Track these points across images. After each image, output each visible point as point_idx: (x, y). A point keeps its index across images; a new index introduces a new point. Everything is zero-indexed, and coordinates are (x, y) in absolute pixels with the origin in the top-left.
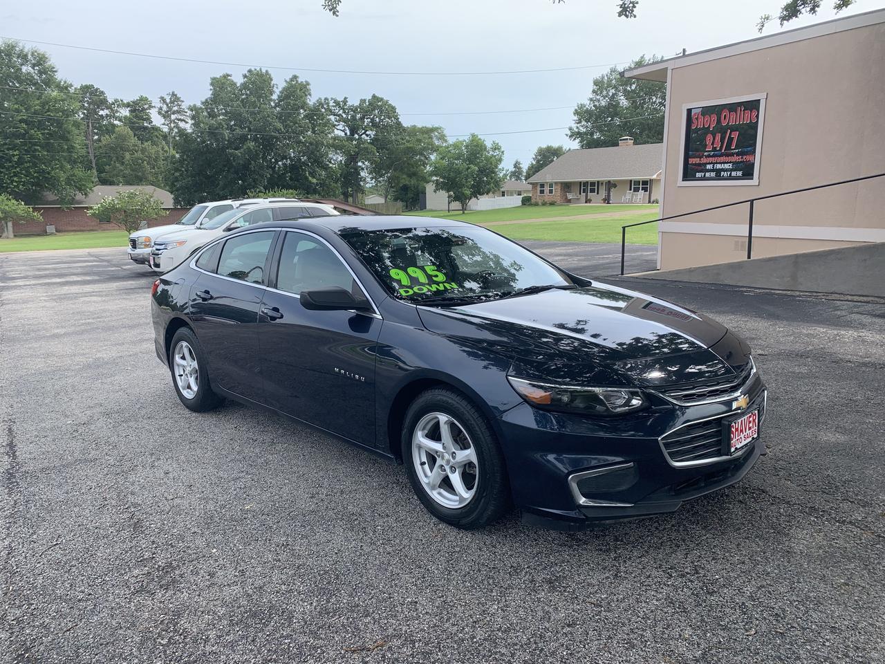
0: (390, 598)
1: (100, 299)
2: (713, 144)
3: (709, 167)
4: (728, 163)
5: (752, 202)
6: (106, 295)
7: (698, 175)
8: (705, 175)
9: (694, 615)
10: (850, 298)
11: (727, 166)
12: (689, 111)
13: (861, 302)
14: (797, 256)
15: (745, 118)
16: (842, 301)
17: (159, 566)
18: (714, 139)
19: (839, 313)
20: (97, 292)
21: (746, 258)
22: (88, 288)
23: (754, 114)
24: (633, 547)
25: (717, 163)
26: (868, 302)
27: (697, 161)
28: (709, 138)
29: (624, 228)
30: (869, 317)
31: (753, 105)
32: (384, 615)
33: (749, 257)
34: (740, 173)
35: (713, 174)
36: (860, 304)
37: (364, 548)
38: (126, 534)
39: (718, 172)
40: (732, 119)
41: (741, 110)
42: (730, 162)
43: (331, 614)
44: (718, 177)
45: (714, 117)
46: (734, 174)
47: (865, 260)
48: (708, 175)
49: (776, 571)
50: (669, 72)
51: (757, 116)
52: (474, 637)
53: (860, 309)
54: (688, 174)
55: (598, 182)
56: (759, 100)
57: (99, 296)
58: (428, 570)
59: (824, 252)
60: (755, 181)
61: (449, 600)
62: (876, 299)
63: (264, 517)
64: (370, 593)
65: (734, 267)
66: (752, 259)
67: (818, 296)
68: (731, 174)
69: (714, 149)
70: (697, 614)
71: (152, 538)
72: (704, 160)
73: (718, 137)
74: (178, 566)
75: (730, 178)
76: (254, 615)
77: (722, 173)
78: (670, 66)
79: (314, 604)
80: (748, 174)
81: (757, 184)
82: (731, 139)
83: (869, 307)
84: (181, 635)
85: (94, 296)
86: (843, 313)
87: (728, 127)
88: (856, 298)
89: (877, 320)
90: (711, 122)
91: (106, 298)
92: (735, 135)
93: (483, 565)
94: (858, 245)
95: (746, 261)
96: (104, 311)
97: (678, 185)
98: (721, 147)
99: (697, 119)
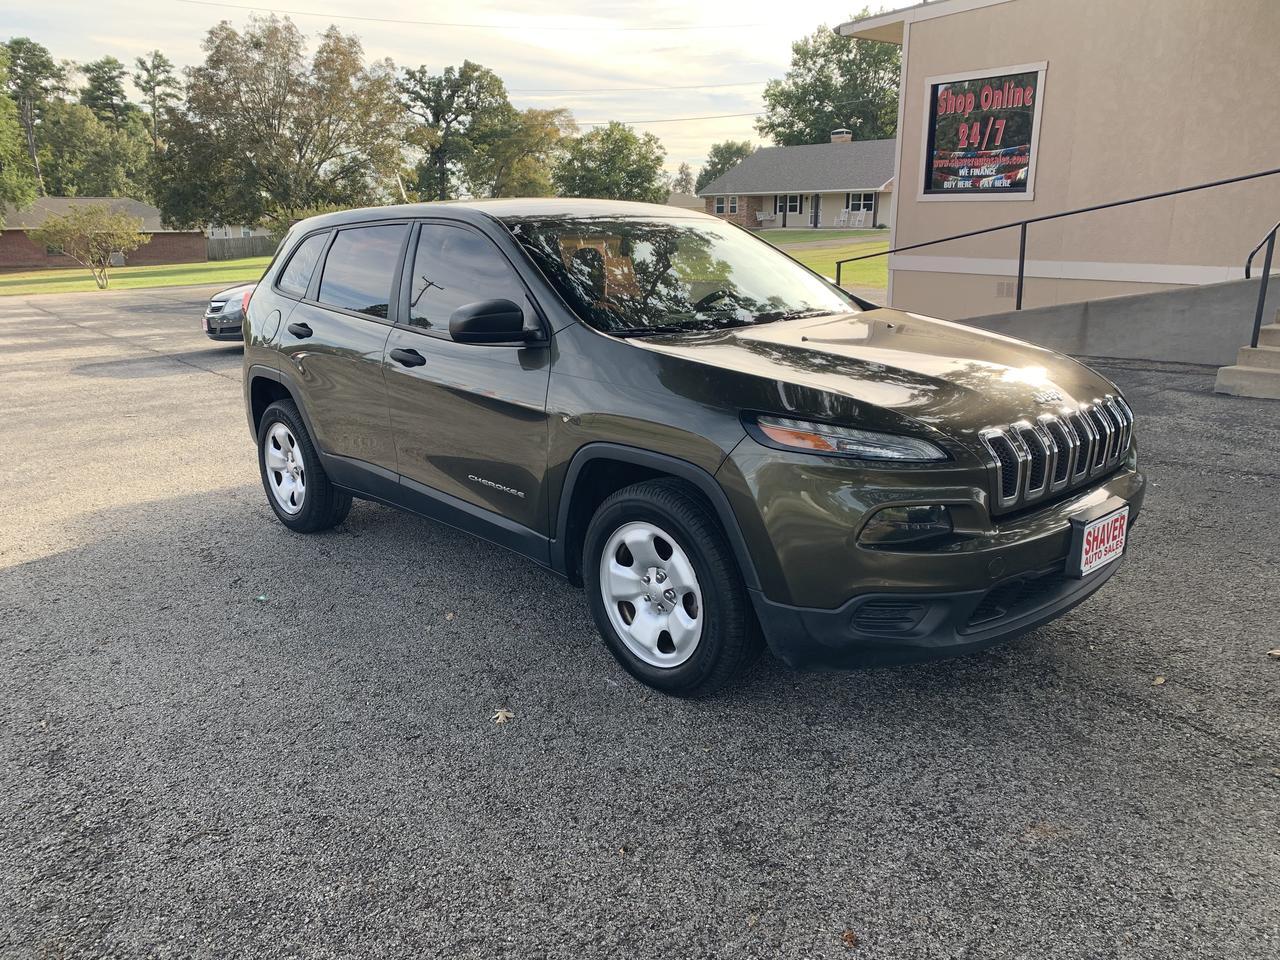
0: (468, 873)
1: (36, 374)
2: (968, 138)
3: (962, 172)
4: (989, 167)
5: (1024, 224)
6: (49, 369)
7: (947, 185)
8: (956, 185)
9: (951, 884)
10: (1159, 366)
11: (987, 172)
12: (935, 88)
13: (1175, 372)
14: (1087, 305)
15: (1014, 100)
16: (1149, 371)
17: (86, 828)
18: (971, 128)
19: (1145, 389)
20: (32, 364)
21: (1013, 309)
22: (19, 357)
23: (1029, 93)
24: (855, 769)
25: (974, 167)
26: (1187, 373)
27: (945, 163)
28: (964, 129)
29: (839, 264)
30: (1189, 394)
31: (1027, 80)
32: (457, 903)
33: (1019, 307)
34: (1006, 183)
35: (968, 184)
36: (1174, 375)
37: (430, 785)
38: (34, 772)
39: (976, 180)
40: (996, 103)
41: (1009, 88)
43: (369, 906)
44: (975, 189)
45: (971, 98)
46: (998, 183)
47: (1183, 311)
48: (961, 184)
49: (1073, 803)
50: (906, 28)
51: (1034, 98)
52: (603, 938)
53: (1175, 384)
54: (931, 186)
55: (801, 196)
56: (1037, 72)
57: (37, 370)
58: (532, 820)
59: (1125, 299)
60: (1028, 195)
61: (563, 873)
62: (1199, 368)
63: (269, 735)
64: (435, 865)
65: (997, 322)
66: (1023, 309)
67: (1115, 364)
68: (993, 184)
69: (971, 145)
70: (956, 883)
71: (80, 778)
72: (955, 163)
73: (977, 127)
74: (118, 826)
75: (993, 189)
76: (238, 914)
77: (981, 182)
78: (908, 19)
79: (342, 888)
80: (1019, 186)
81: (1032, 199)
82: (994, 132)
83: (1188, 380)
84: (111, 953)
85: (30, 369)
86: (1153, 389)
87: (991, 113)
88: (1169, 367)
89: (1200, 399)
90: (966, 106)
91: (49, 374)
92: (1001, 125)
93: (620, 807)
94: (1173, 288)
95: (1013, 313)
96: (42, 394)
97: (918, 200)
98: (980, 144)
99: (946, 100)
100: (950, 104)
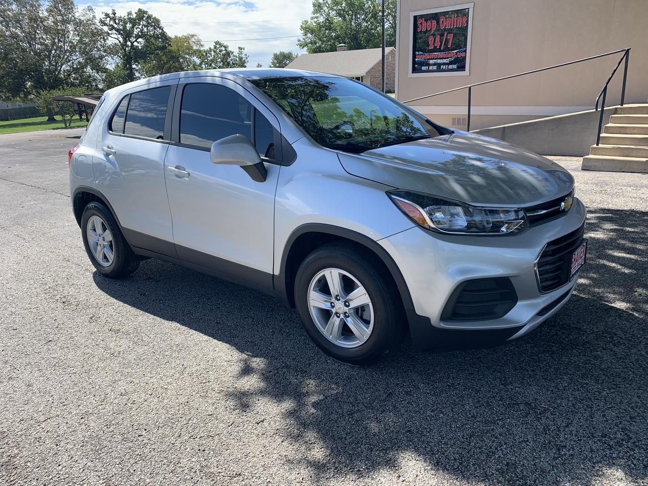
2: (434, 43)
3: (431, 62)
4: (446, 58)
5: (470, 88)
7: (424, 68)
8: (428, 68)
11: (445, 61)
12: (415, 17)
14: (504, 128)
15: (458, 23)
18: (435, 39)
23: (465, 20)
25: (437, 58)
27: (422, 57)
28: (431, 39)
31: (464, 13)
34: (455, 66)
35: (435, 68)
39: (439, 65)
40: (446, 24)
41: (454, 17)
44: (439, 70)
45: (434, 23)
46: (450, 67)
47: (553, 129)
48: (431, 68)
51: (467, 22)
54: (415, 70)
56: (469, 9)
59: (524, 124)
60: (466, 73)
66: (471, 131)
68: (448, 67)
69: (435, 47)
72: (427, 57)
73: (438, 38)
75: (448, 70)
77: (442, 67)
80: (462, 68)
81: (469, 74)
82: (447, 41)
87: (445, 30)
90: (432, 27)
92: (451, 37)
97: (409, 77)
98: (441, 44)
99: (421, 24)
100: (424, 26)
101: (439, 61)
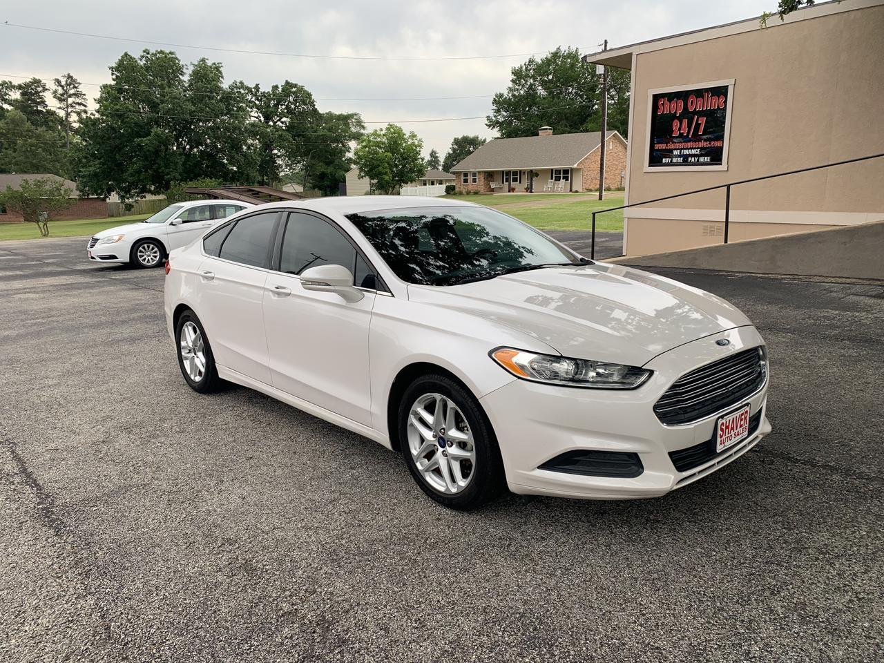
2: (679, 130)
3: (675, 152)
4: (695, 148)
5: (728, 186)
7: (665, 160)
8: (671, 161)
10: (832, 280)
11: (694, 152)
12: (656, 98)
14: (775, 240)
15: (714, 104)
18: (681, 124)
21: (722, 243)
23: (722, 100)
25: (684, 149)
26: (854, 284)
27: (662, 146)
28: (676, 124)
29: (594, 214)
31: (721, 92)
33: (726, 242)
34: (707, 159)
35: (680, 160)
36: (847, 285)
39: (686, 157)
40: (699, 105)
41: (708, 96)
42: (698, 148)
44: (685, 162)
45: (681, 103)
46: (701, 159)
48: (674, 160)
50: (634, 58)
51: (725, 102)
53: (852, 291)
54: (655, 160)
56: (727, 86)
59: (804, 235)
60: (723, 167)
65: (711, 252)
66: (729, 243)
67: (800, 279)
68: (698, 160)
69: (681, 135)
72: (671, 146)
73: (685, 122)
75: (698, 164)
77: (690, 159)
78: (635, 51)
80: (717, 161)
81: (726, 169)
82: (698, 125)
83: (859, 289)
86: (840, 295)
87: (695, 112)
88: (838, 280)
89: (878, 301)
90: (678, 108)
92: (703, 121)
95: (723, 246)
97: (645, 171)
98: (688, 133)
99: (663, 104)
100: (666, 108)
101: (686, 152)
